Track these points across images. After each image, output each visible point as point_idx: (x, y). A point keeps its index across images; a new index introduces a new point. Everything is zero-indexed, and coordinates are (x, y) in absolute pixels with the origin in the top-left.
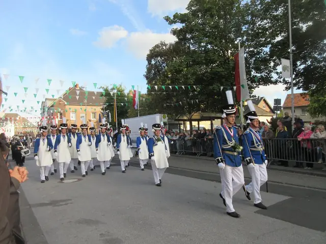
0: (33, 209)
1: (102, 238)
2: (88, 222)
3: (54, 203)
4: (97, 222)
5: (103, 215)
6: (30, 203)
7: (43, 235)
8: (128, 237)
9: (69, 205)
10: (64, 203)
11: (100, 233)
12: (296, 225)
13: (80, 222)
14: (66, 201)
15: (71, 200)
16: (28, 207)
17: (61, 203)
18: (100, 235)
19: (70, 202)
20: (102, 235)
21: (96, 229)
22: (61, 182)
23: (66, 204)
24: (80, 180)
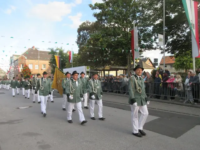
1: (39, 145)
2: (31, 134)
3: (11, 122)
4: (36, 134)
8: (55, 144)
9: (20, 123)
11: (38, 141)
13: (25, 134)
14: (18, 121)
15: (22, 120)
17: (15, 122)
18: (37, 142)
19: (21, 121)
20: (38, 143)
21: (35, 139)
22: (18, 108)
23: (18, 123)
24: (30, 107)
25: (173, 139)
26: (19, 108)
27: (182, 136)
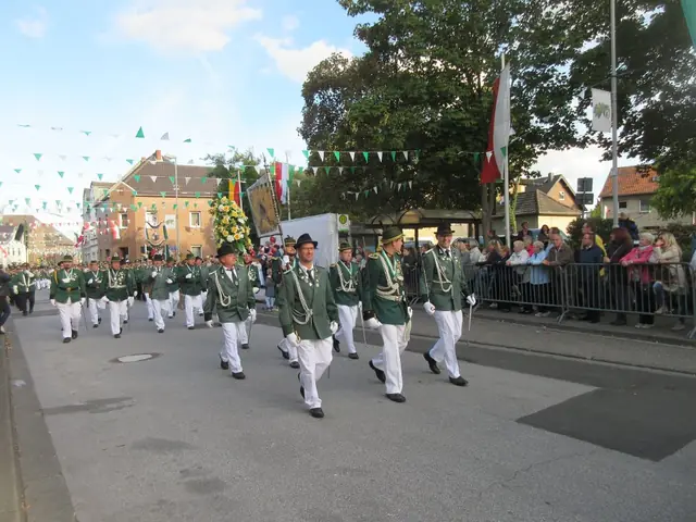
0: (49, 419)
1: (187, 479)
3: (93, 406)
4: (176, 446)
5: (196, 431)
6: (43, 406)
7: (61, 474)
9: (124, 409)
10: (115, 406)
11: (182, 468)
12: (600, 448)
13: (141, 446)
14: (118, 402)
15: (130, 398)
16: (39, 414)
17: (109, 406)
18: (181, 472)
19: (126, 403)
20: (185, 473)
21: (175, 460)
22: (117, 361)
23: (119, 408)
24: (155, 355)
25: (647, 462)
26: (120, 359)
27: (678, 454)
